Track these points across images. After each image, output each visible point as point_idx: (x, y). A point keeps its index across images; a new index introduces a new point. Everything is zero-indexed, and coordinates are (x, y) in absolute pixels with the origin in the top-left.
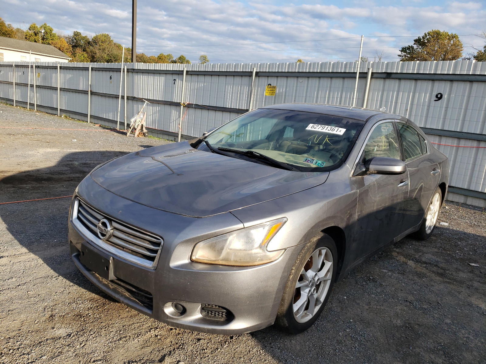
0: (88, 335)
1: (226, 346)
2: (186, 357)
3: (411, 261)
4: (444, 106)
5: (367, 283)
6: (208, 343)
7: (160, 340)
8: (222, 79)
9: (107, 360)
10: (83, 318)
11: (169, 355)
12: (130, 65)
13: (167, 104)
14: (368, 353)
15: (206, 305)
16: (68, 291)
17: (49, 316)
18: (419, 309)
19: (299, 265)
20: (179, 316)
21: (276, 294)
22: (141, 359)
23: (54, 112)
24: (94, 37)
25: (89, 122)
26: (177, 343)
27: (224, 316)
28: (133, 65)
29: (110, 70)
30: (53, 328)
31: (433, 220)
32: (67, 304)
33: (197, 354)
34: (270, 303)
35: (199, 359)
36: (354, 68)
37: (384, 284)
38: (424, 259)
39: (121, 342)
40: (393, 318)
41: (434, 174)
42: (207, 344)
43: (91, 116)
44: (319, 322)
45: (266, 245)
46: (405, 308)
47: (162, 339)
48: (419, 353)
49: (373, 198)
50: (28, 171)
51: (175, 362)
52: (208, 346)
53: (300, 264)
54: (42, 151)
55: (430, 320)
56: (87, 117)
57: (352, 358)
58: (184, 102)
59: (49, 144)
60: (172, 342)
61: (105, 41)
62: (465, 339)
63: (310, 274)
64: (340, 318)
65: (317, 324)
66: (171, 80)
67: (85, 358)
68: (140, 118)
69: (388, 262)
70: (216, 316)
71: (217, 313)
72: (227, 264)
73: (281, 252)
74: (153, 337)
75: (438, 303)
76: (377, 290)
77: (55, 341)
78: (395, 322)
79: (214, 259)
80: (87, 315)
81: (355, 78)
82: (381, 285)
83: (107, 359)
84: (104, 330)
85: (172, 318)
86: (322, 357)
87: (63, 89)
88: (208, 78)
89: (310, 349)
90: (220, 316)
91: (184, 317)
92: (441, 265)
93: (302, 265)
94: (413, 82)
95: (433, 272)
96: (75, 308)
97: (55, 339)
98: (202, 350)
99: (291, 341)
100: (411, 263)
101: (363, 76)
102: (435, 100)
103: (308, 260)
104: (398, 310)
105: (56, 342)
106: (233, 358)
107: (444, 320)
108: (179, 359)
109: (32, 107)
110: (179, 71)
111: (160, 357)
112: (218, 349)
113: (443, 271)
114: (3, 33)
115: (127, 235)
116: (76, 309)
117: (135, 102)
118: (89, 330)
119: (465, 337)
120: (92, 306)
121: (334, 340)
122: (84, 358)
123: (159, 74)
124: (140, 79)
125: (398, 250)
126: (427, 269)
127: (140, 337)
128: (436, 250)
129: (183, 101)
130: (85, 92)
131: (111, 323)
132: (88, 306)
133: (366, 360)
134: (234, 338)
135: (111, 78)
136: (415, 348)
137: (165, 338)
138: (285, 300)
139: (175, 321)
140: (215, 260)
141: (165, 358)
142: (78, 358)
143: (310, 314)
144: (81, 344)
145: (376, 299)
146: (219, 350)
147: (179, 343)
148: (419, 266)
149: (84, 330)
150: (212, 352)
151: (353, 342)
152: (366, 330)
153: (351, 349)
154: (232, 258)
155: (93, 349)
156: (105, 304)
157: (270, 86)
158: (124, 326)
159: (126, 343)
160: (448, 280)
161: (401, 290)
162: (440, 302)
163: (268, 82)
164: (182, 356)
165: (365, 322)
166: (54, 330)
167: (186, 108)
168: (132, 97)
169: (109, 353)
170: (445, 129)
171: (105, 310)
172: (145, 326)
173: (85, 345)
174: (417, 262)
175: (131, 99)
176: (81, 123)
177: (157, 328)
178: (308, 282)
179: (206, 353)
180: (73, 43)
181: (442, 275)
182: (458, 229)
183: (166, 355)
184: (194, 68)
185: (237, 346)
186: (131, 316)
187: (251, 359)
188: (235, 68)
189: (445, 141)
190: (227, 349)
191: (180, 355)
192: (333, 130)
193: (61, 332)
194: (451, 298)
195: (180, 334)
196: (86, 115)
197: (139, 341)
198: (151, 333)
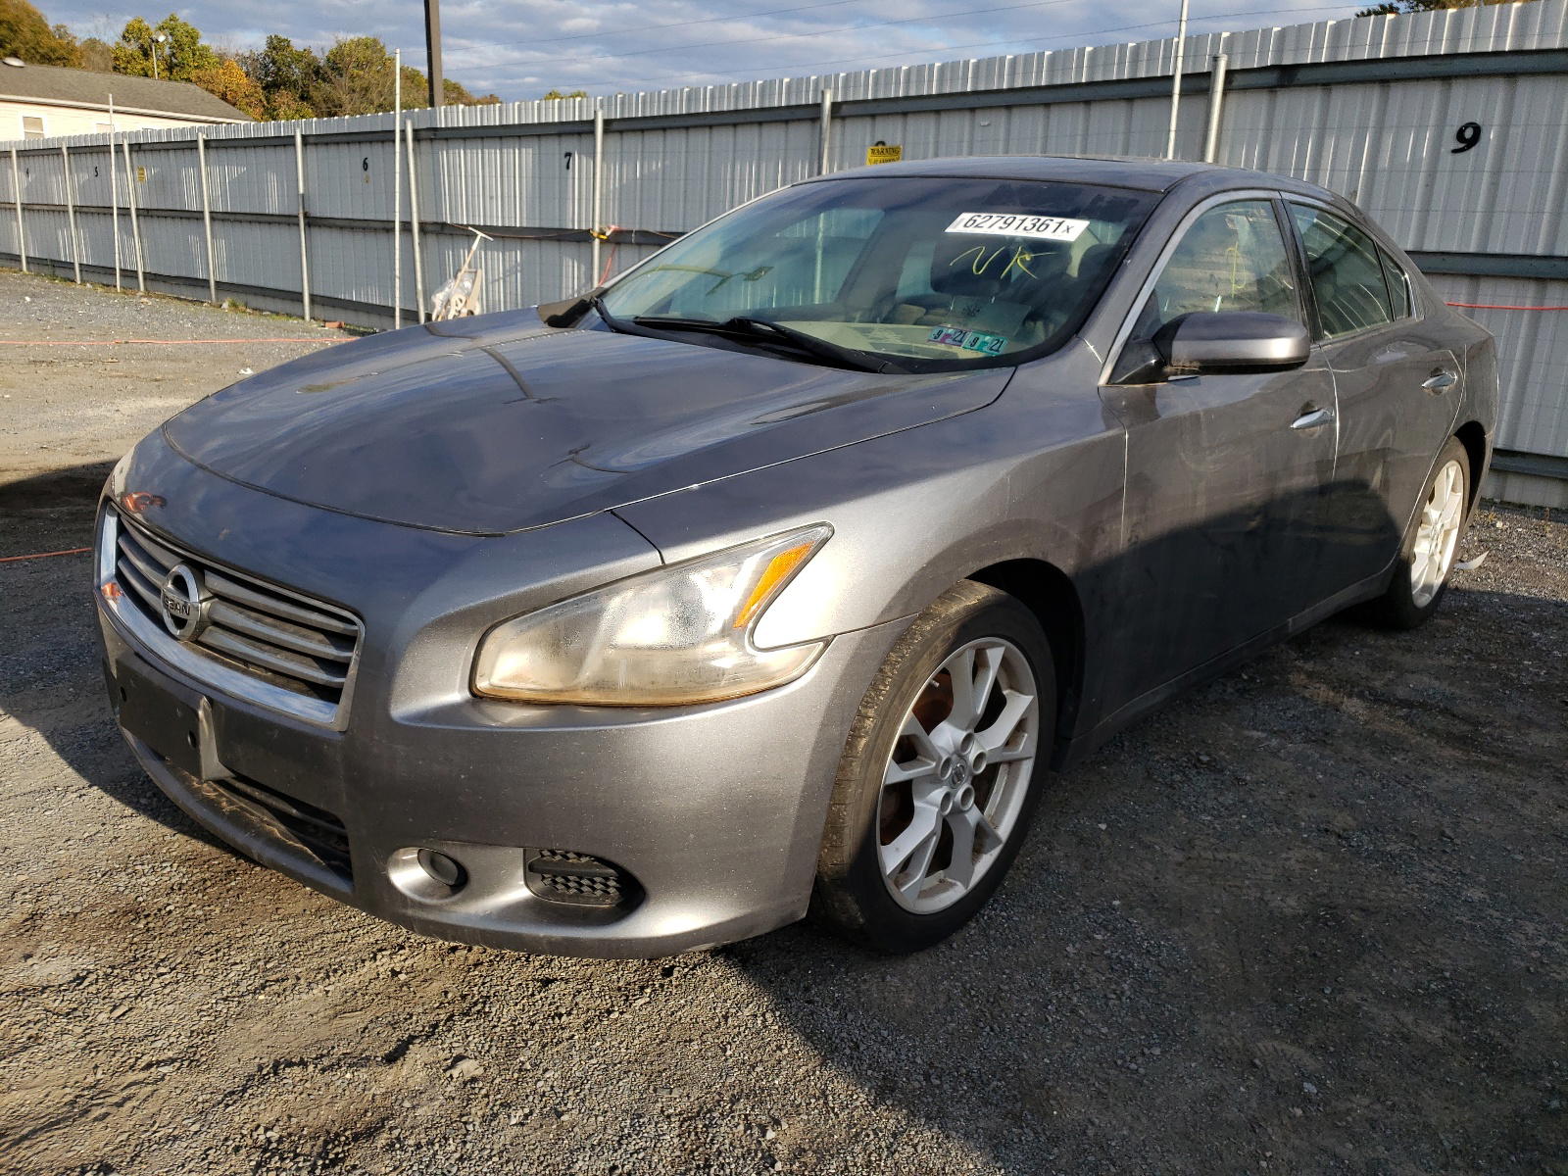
0: (146, 978)
1: (641, 1002)
2: (491, 1041)
3: (1355, 700)
4: (1488, 165)
5: (1186, 776)
6: (580, 992)
7: (405, 988)
8: (723, 137)
9: (198, 1061)
10: (144, 922)
11: (428, 1037)
12: (422, 117)
13: (550, 239)
14: (1167, 1013)
15: (543, 856)
16: (111, 832)
17: (27, 916)
18: (1368, 857)
19: (892, 702)
20: (446, 897)
21: (801, 805)
22: (325, 1052)
23: (199, 293)
24: (332, 53)
25: (307, 317)
26: (464, 997)
27: (612, 890)
28: (433, 117)
29: (361, 138)
30: (27, 957)
31: (1437, 558)
32: (99, 875)
33: (530, 1033)
34: (779, 838)
35: (537, 1047)
36: (1166, 58)
37: (1248, 778)
38: (1401, 692)
39: (261, 997)
40: (1269, 891)
41: (1435, 389)
42: (575, 996)
43: (313, 298)
44: (995, 910)
45: (750, 625)
46: (1319, 855)
47: (413, 983)
48: (1358, 1006)
49: (1193, 466)
50: (72, 469)
51: (446, 1060)
52: (577, 1004)
53: (895, 696)
54: (129, 406)
55: (1410, 892)
56: (301, 301)
57: (1105, 1030)
58: (604, 226)
59: (159, 384)
60: (446, 993)
61: (370, 63)
62: (1535, 954)
63: (946, 736)
64: (1074, 897)
65: (990, 918)
66: (557, 156)
67: (118, 1055)
68: (462, 288)
69: (1271, 706)
70: (582, 892)
71: (585, 882)
72: (603, 700)
73: (810, 651)
74: (381, 976)
75: (1443, 834)
76: (1221, 799)
77: (24, 1000)
78: (1276, 901)
79: (558, 685)
80: (159, 910)
81: (1170, 96)
82: (1238, 780)
83: (197, 1057)
84: (209, 959)
85: (422, 906)
86: (992, 1030)
87: (220, 216)
88: (676, 141)
89: (951, 1004)
90: (598, 893)
91: (463, 900)
92: (1462, 709)
93: (902, 699)
94: (1375, 93)
95: (1432, 732)
96: (121, 889)
97: (28, 993)
98: (553, 1019)
99: (883, 979)
100: (1354, 706)
101: (1198, 84)
102: (1455, 151)
103: (930, 686)
104: (1293, 862)
105: (26, 1004)
106: (662, 1042)
107: (1459, 893)
108: (461, 1051)
109: (129, 282)
110: (581, 122)
111: (394, 1046)
112: (609, 1012)
113: (1470, 728)
114: (43, 56)
115: (254, 614)
116: (127, 892)
117: (446, 241)
118: (156, 961)
119: (1535, 948)
120: (184, 881)
121: (1043, 971)
122: (114, 1056)
123: (517, 140)
124: (458, 160)
125: (1309, 666)
126: (1412, 724)
127: (332, 979)
128: (1450, 661)
129: (600, 223)
130: (289, 220)
131: (239, 935)
132: (173, 881)
133: (1155, 1036)
134: (676, 974)
135: (365, 166)
136: (1341, 991)
137: (425, 981)
138: (843, 828)
139: (432, 916)
140: (561, 691)
141: (408, 1049)
142: (93, 1054)
143: (959, 883)
144: (115, 1007)
145: (1214, 828)
146: (616, 1015)
147: (474, 996)
148: (1381, 714)
149: (138, 960)
150: (586, 1023)
151: (1114, 976)
152: (1165, 932)
153: (1103, 1001)
154: (622, 678)
155: (157, 1024)
156: (235, 871)
157: (880, 147)
158: (283, 944)
159: (279, 1000)
160: (1485, 758)
161: (1311, 796)
162: (1448, 832)
163: (873, 136)
164: (475, 1040)
165: (1166, 906)
166: (30, 961)
167: (609, 248)
168: (436, 223)
169: (211, 1038)
170: (1490, 250)
171: (228, 891)
172: (359, 942)
173: (130, 1009)
174: (1376, 701)
175: (432, 232)
176: (282, 321)
177: (402, 948)
178: (934, 764)
179: (563, 1029)
180: (266, 75)
181: (1462, 741)
182: (1534, 591)
183: (416, 1037)
184: (630, 110)
185: (682, 1001)
186: (318, 910)
187: (729, 1043)
188: (762, 96)
189: (1492, 294)
190: (644, 1012)
191: (467, 1037)
192: (1044, 227)
193: (55, 968)
194: (1492, 815)
195: (482, 963)
196: (297, 297)
197: (327, 992)
198: (378, 963)
